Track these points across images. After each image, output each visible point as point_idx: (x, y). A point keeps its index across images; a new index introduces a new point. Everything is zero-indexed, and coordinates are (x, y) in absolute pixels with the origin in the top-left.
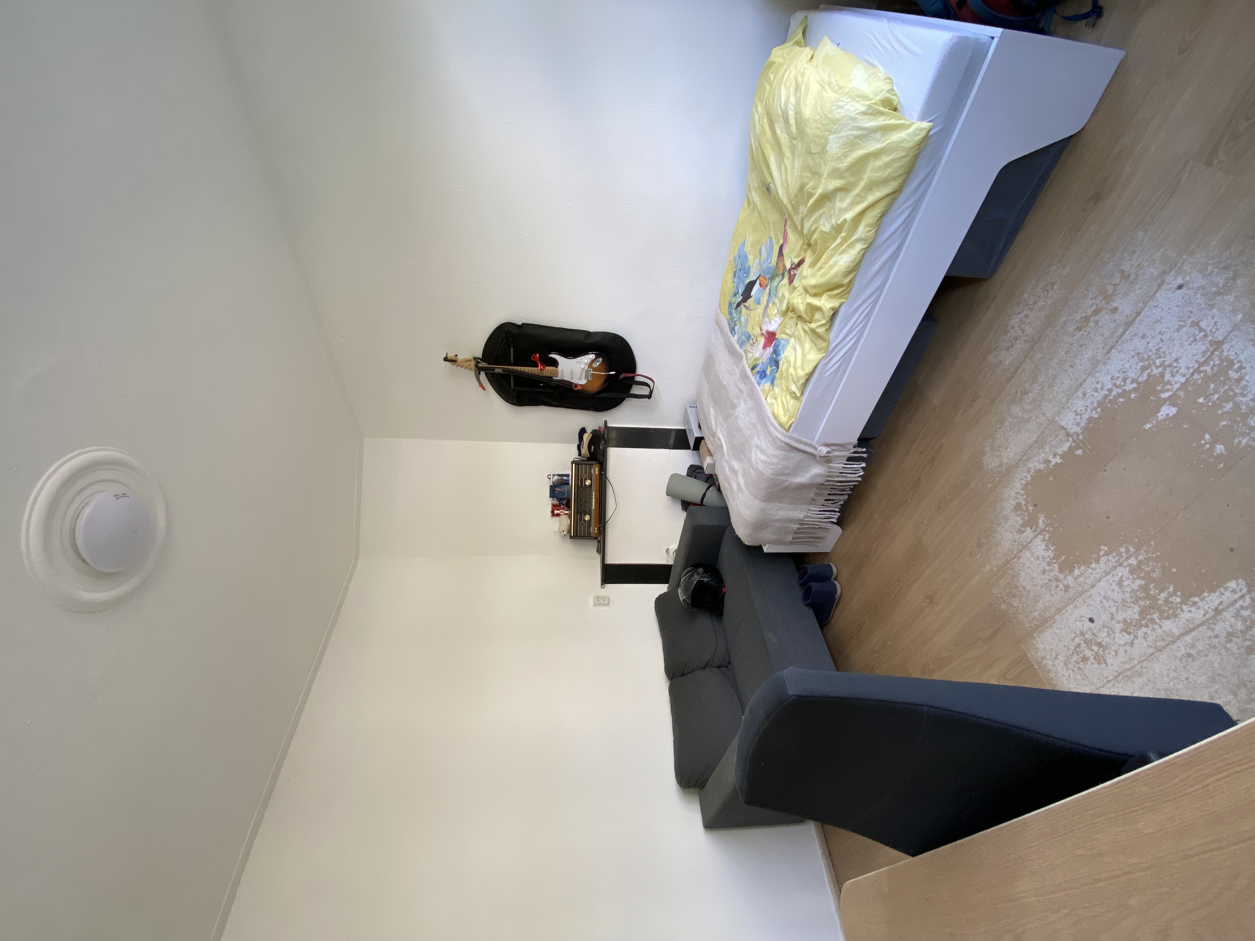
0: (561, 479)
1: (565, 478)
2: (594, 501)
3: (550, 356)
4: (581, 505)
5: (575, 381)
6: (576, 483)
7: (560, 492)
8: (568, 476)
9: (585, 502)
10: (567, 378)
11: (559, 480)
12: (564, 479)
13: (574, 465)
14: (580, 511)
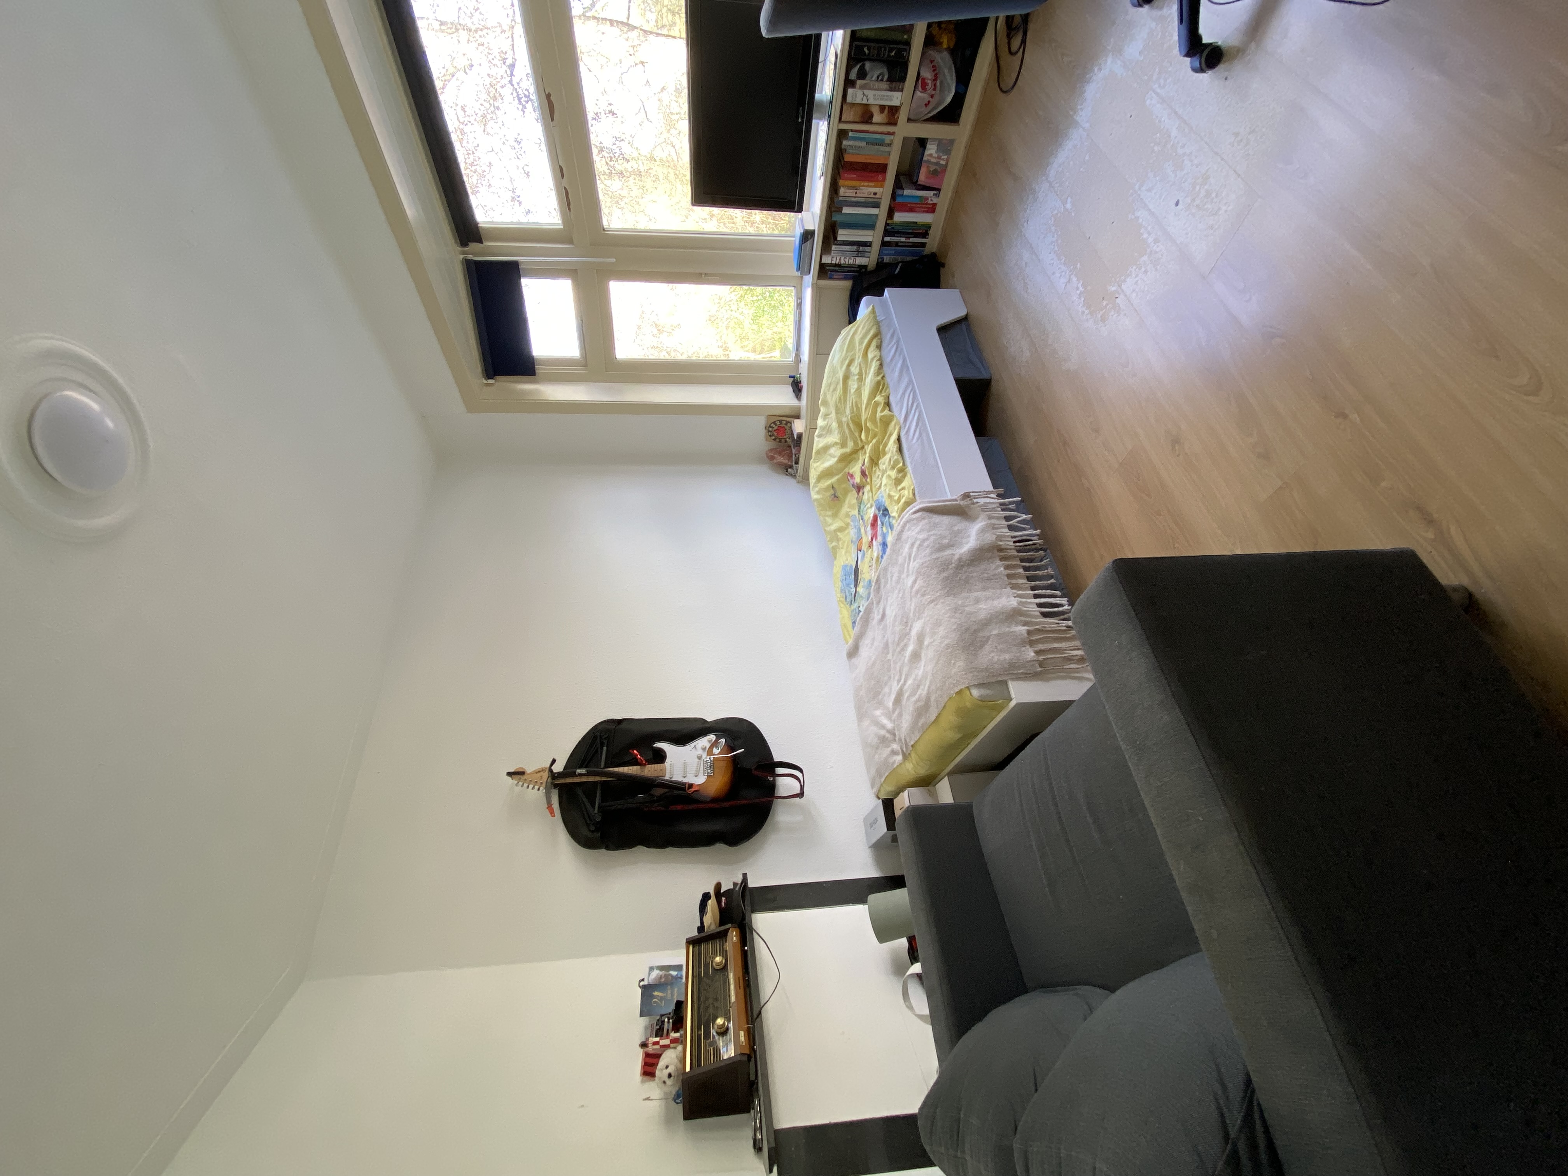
0: (666, 976)
1: (674, 973)
2: (732, 987)
3: (655, 745)
4: (707, 1007)
5: (690, 780)
6: (696, 973)
7: (661, 999)
8: (678, 968)
9: (717, 1000)
10: (678, 777)
11: (661, 977)
12: (672, 976)
13: (691, 948)
14: (703, 1020)
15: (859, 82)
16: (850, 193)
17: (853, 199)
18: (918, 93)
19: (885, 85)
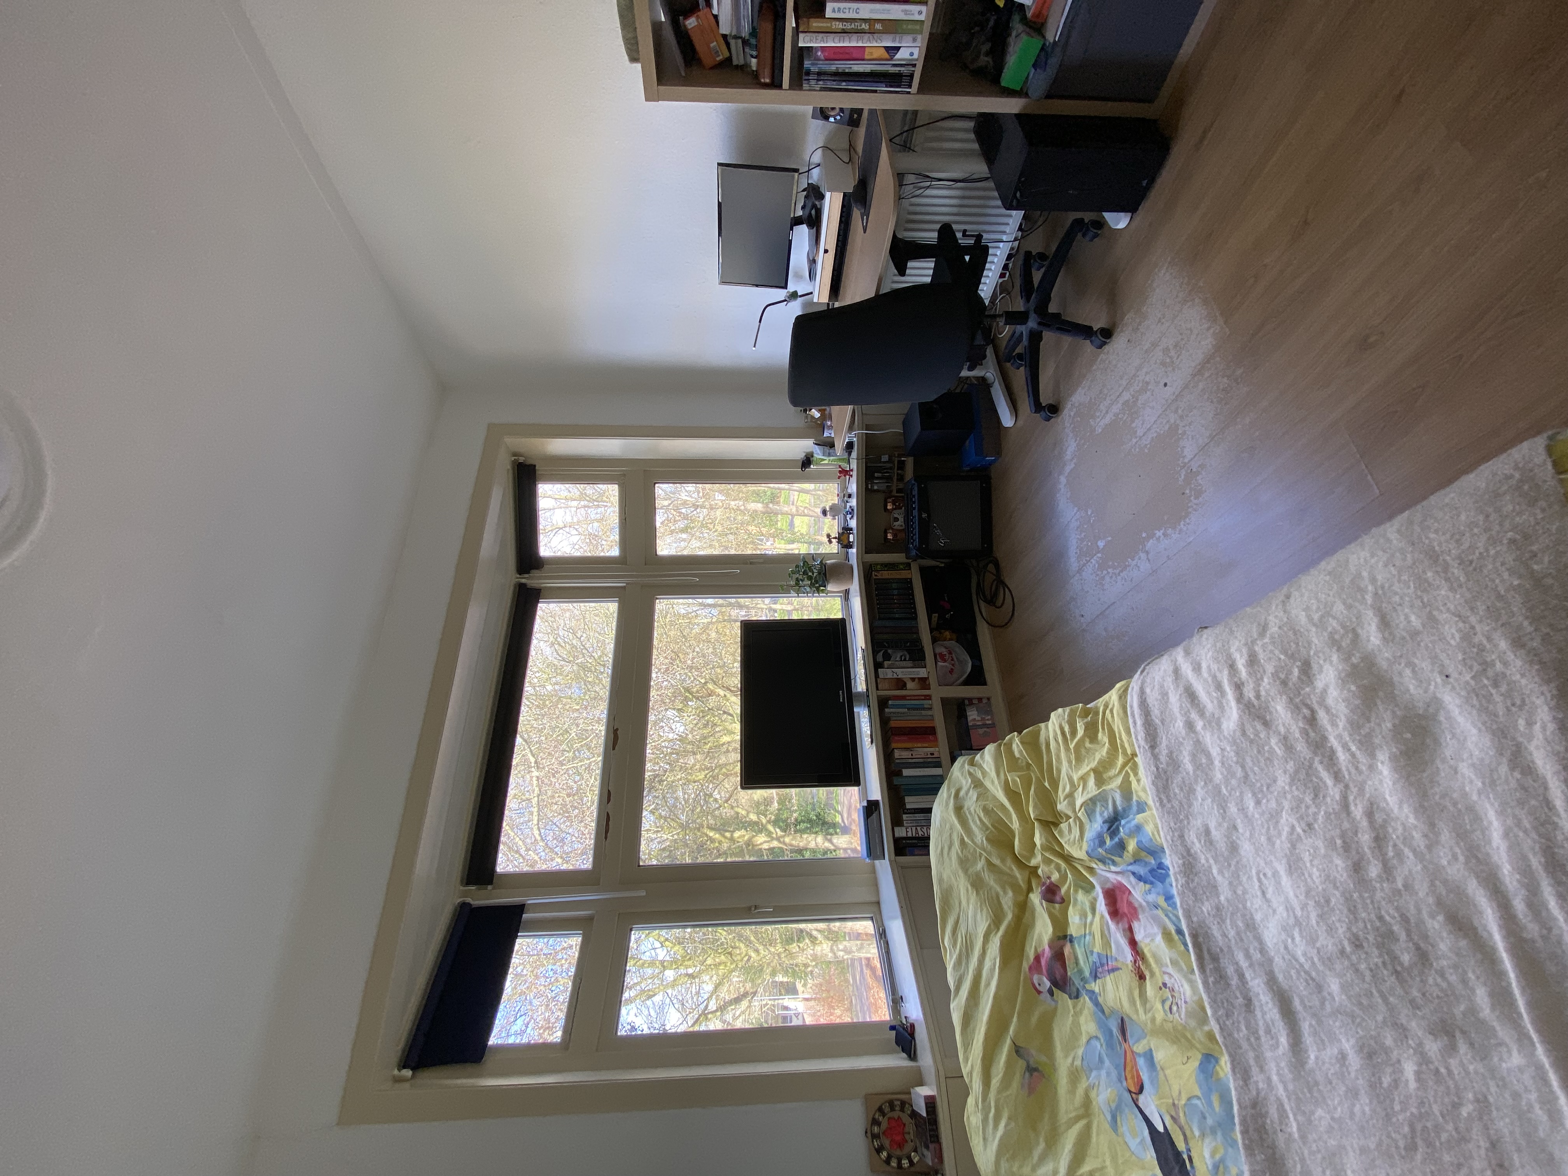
15: (886, 663)
16: (906, 754)
17: (910, 761)
18: (940, 664)
19: (910, 664)
